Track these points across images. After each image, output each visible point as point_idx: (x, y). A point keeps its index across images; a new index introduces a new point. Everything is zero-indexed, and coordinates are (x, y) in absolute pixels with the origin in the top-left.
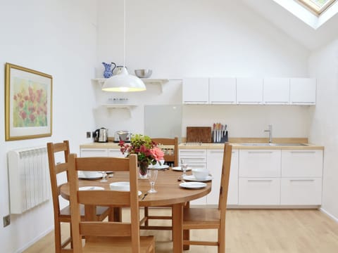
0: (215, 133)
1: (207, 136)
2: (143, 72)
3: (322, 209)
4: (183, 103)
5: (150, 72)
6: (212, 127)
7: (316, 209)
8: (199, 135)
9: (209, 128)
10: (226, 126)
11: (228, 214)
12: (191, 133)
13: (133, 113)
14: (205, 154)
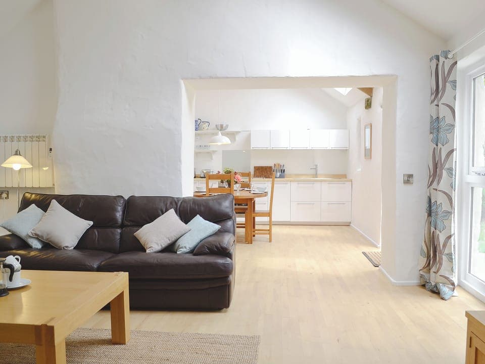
0: (275, 171)
1: (269, 173)
2: (222, 126)
3: (351, 225)
4: (251, 148)
5: (227, 126)
6: (273, 166)
7: (348, 225)
8: (264, 172)
9: (271, 168)
10: (284, 166)
11: (273, 226)
12: (258, 171)
13: (214, 157)
14: (267, 184)
